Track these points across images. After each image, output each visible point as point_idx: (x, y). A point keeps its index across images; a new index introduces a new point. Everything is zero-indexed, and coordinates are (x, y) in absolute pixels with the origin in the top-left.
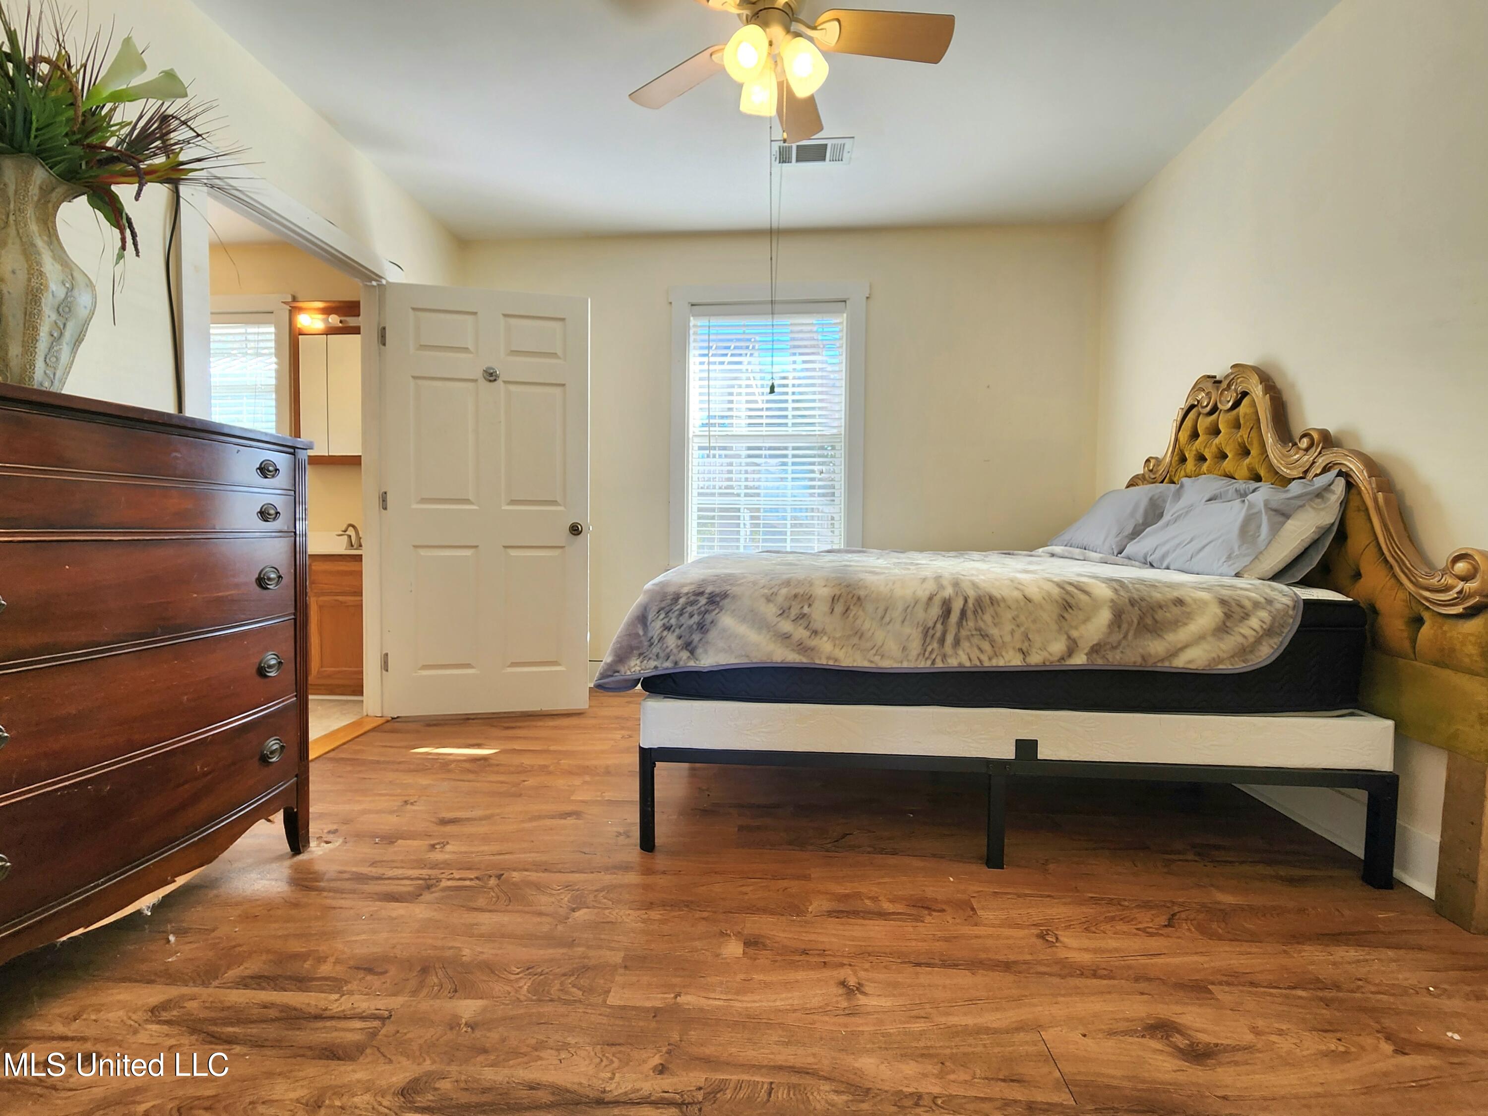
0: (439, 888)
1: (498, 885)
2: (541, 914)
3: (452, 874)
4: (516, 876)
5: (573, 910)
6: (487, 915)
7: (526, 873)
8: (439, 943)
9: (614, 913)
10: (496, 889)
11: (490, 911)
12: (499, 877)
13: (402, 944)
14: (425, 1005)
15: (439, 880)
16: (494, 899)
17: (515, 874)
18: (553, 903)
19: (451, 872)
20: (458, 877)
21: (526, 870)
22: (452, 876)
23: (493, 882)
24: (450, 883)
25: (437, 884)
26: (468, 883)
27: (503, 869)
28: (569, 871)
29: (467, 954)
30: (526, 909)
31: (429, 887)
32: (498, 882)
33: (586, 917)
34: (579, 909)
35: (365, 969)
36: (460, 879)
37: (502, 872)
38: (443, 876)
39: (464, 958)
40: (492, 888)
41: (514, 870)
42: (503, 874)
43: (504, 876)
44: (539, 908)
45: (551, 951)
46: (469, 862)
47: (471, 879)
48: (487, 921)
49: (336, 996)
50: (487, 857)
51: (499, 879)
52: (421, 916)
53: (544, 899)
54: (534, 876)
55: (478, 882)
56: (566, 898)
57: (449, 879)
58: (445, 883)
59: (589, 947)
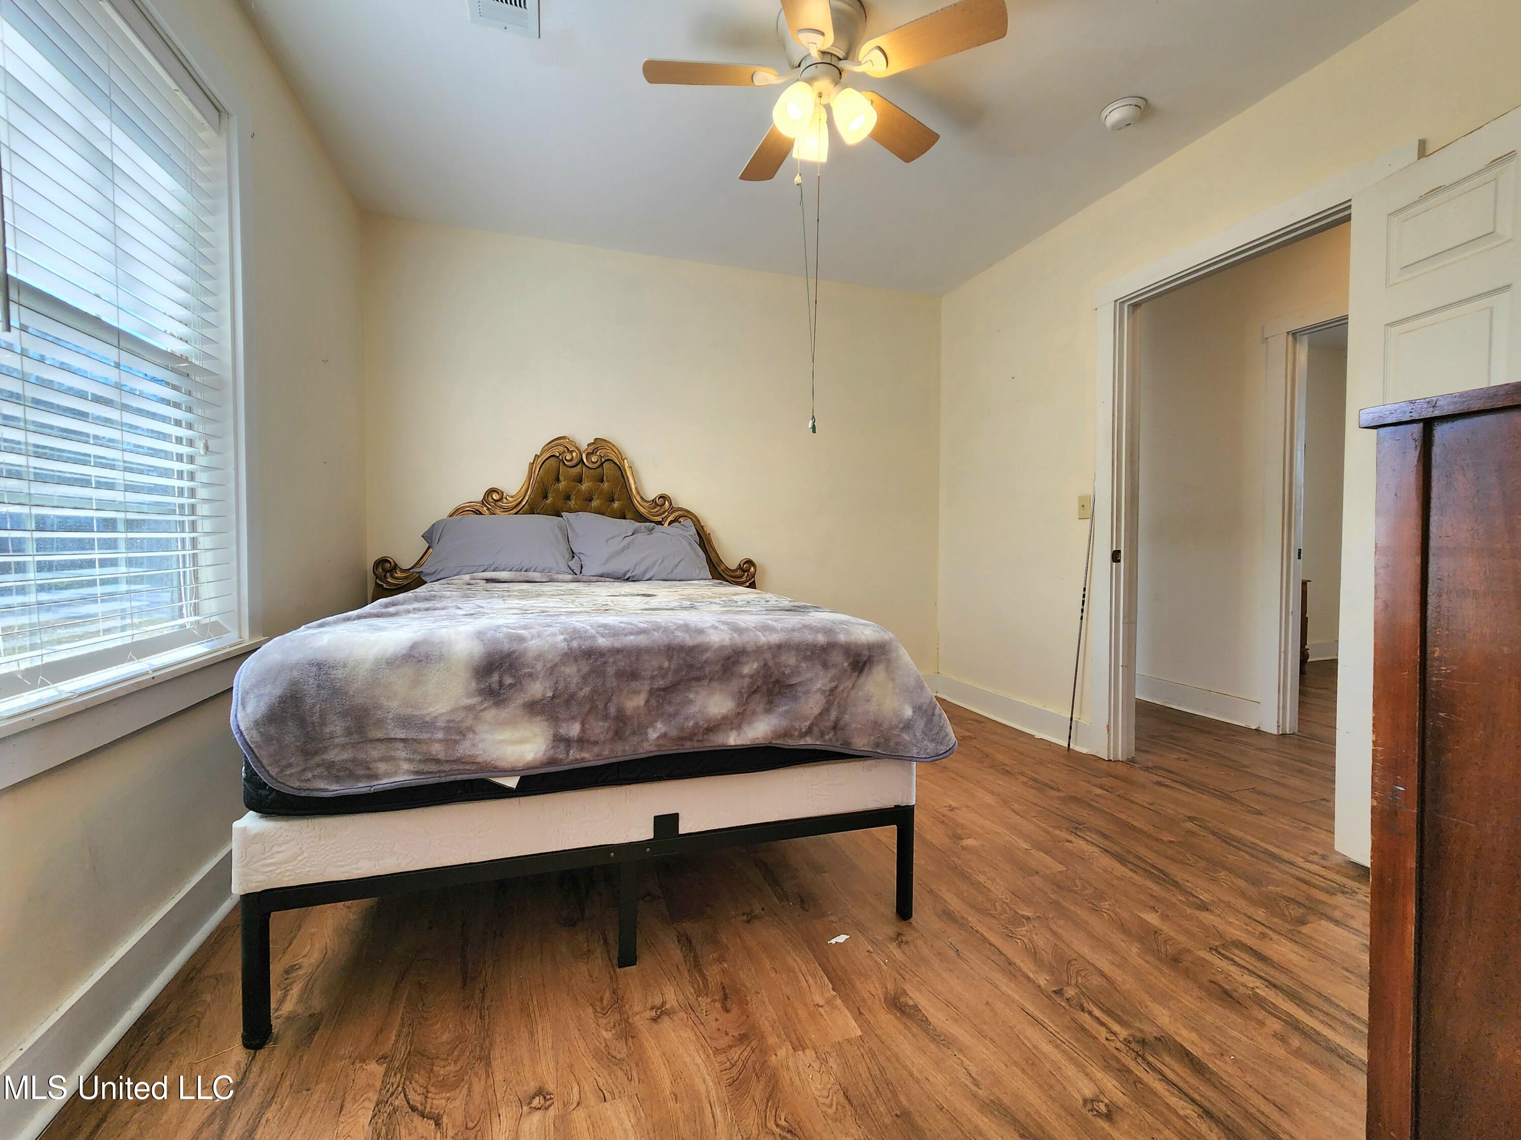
0: (1132, 1031)
1: (1068, 984)
2: (1054, 933)
3: (1107, 1039)
4: (1042, 980)
5: (1028, 918)
6: (1099, 965)
7: (1031, 975)
8: (1156, 973)
9: (1004, 897)
10: (1073, 982)
11: (1093, 965)
12: (1059, 992)
13: (1191, 995)
14: (1181, 938)
15: (1127, 1042)
16: (1083, 974)
17: (1042, 982)
18: (1036, 934)
19: (1106, 1043)
20: (1103, 1030)
21: (1028, 978)
22: (1108, 1036)
23: (1070, 992)
24: (1116, 1028)
25: (1131, 1039)
26: (1097, 1012)
27: (1049, 997)
28: (993, 948)
29: (1135, 949)
30: (1061, 945)
31: (1143, 1042)
32: (1065, 988)
33: (1026, 908)
34: (1023, 916)
35: (1231, 997)
36: (1102, 1024)
37: (1054, 995)
38: (1119, 1045)
39: (1139, 947)
40: (1077, 985)
41: (1039, 987)
42: (1054, 991)
43: (1055, 989)
44: (1052, 939)
45: (1073, 908)
46: (1078, 1041)
47: (1090, 1013)
48: (1103, 962)
49: (1258, 991)
50: (1053, 1027)
51: (1062, 989)
52: (1164, 1012)
53: (1041, 942)
54: (1028, 967)
55: (1085, 1005)
56: (1022, 930)
57: (1115, 1034)
58: (1123, 1033)
59: (1046, 894)
